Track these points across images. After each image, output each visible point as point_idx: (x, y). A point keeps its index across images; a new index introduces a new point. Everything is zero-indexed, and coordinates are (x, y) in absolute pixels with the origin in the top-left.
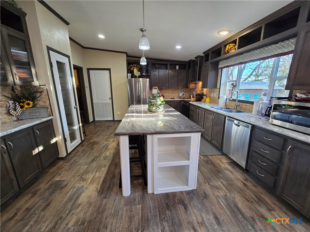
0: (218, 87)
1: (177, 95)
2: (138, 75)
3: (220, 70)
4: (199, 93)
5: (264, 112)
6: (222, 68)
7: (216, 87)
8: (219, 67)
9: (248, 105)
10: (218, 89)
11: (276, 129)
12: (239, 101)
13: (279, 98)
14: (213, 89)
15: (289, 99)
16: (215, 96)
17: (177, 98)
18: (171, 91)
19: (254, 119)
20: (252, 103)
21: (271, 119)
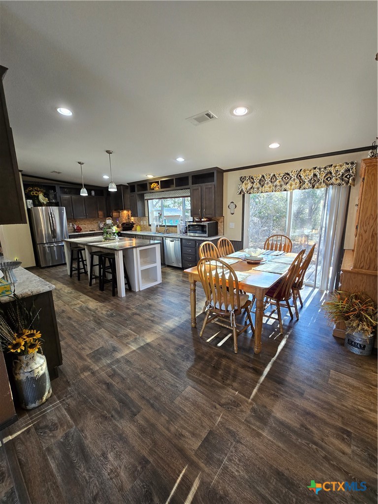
0: (147, 215)
1: (96, 225)
2: (45, 203)
3: (146, 201)
4: (125, 222)
5: (184, 231)
6: (148, 200)
7: (144, 216)
8: (145, 198)
9: (173, 228)
10: (147, 218)
11: (191, 238)
12: (168, 226)
13: (189, 222)
14: (142, 218)
15: (193, 222)
16: (145, 224)
17: (97, 230)
18: (88, 222)
19: (179, 235)
20: (176, 226)
21: (188, 234)
